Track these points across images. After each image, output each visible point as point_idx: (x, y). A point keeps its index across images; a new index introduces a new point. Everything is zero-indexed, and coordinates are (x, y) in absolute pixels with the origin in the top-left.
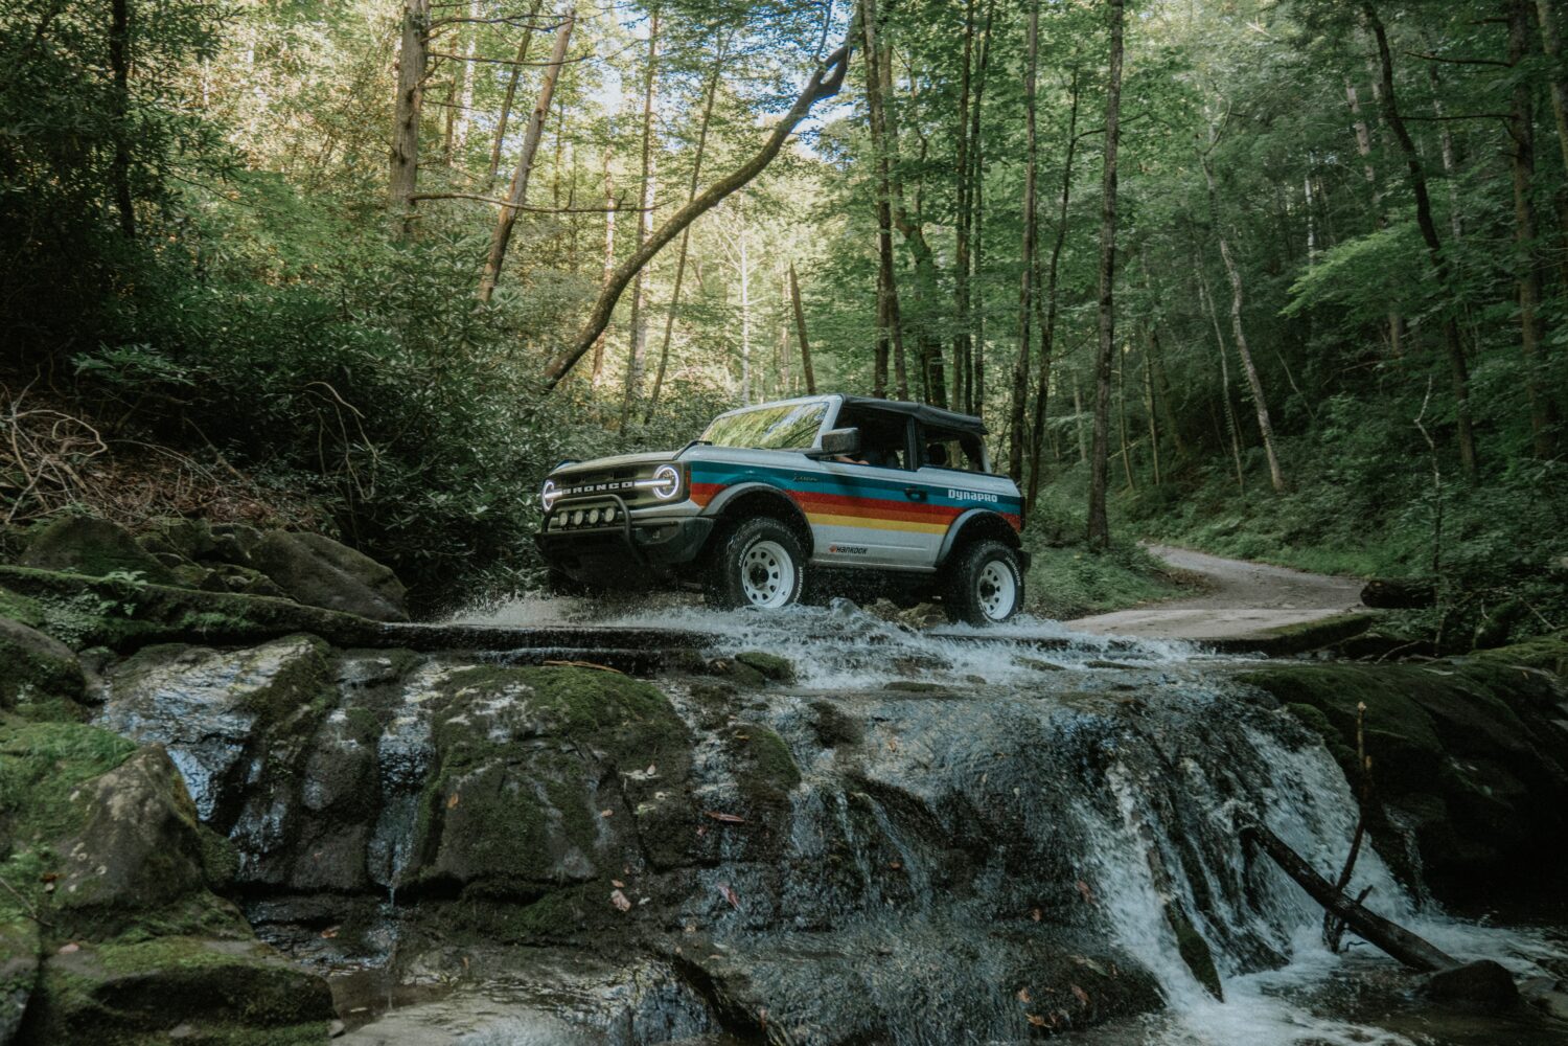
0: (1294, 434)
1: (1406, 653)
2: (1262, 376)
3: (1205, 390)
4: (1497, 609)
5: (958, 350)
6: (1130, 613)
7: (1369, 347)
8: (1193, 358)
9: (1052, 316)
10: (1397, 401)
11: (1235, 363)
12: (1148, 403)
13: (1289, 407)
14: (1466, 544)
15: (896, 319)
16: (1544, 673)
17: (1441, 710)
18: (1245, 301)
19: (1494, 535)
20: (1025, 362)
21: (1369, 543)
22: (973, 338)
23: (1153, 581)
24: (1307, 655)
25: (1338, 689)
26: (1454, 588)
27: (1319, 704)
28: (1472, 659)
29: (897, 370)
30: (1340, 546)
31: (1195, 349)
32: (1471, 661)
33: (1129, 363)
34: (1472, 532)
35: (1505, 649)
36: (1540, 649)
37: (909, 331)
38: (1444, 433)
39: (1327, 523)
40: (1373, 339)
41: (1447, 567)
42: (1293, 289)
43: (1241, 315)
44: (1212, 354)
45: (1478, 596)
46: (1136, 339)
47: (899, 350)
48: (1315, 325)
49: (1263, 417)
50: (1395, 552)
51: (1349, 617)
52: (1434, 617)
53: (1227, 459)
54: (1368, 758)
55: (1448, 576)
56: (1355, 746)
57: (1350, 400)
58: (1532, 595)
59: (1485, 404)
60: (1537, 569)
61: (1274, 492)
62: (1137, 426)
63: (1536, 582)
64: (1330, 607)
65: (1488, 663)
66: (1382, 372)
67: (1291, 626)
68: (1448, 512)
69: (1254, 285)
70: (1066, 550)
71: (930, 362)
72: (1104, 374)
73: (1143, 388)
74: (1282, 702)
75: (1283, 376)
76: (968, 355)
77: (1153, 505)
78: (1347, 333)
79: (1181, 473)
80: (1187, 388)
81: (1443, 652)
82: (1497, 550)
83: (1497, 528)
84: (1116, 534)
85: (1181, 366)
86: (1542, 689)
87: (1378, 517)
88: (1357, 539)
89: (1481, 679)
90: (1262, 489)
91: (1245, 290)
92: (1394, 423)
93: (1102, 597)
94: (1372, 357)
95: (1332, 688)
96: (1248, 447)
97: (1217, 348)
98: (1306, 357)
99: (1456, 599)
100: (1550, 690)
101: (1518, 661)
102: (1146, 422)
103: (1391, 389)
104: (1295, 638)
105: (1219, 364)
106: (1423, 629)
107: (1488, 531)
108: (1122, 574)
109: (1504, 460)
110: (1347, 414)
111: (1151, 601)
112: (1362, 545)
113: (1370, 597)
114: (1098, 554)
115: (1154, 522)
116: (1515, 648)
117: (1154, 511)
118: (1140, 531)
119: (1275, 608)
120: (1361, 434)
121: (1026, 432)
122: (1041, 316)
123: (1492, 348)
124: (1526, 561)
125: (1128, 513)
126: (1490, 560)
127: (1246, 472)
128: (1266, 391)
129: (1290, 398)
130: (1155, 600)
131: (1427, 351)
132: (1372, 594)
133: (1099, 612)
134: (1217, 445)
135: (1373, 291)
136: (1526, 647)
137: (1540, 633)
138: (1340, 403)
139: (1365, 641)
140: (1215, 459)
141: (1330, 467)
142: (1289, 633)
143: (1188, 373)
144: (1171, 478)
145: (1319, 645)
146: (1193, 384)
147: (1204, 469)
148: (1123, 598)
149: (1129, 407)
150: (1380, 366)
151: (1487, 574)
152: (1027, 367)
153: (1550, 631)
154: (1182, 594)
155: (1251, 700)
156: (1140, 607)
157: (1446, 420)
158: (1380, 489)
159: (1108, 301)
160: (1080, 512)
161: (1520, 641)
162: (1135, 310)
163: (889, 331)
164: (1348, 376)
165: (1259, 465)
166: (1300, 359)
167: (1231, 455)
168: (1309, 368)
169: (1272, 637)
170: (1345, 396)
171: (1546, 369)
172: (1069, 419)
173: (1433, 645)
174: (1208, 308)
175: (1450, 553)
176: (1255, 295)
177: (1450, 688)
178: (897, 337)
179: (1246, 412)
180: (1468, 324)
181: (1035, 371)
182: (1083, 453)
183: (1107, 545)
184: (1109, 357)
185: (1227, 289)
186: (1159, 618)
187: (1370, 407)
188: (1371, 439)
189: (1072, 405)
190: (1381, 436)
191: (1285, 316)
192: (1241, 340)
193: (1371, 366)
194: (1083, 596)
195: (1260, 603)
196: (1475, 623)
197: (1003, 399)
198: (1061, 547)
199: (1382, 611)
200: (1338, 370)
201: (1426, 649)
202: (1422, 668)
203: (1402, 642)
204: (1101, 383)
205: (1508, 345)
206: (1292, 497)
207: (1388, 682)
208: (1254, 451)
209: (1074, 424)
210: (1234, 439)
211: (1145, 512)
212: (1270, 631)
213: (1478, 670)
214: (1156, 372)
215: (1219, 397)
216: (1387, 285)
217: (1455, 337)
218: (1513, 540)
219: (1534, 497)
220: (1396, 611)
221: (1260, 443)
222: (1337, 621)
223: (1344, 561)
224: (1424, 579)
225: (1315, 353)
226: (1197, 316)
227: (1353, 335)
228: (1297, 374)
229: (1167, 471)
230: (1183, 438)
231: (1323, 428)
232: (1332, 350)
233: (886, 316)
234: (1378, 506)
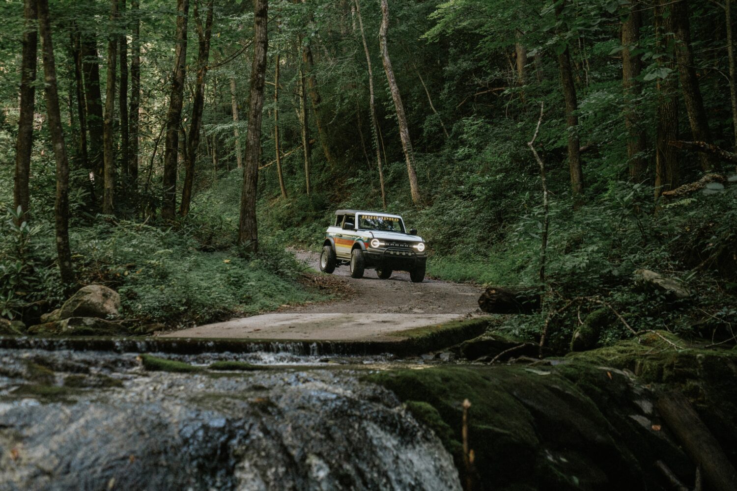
0: (430, 151)
1: (516, 354)
2: (405, 97)
3: (353, 106)
4: (592, 315)
5: (112, 48)
6: (274, 316)
7: (498, 74)
8: (343, 74)
9: (209, 23)
10: (519, 125)
11: (380, 82)
12: (301, 115)
13: (427, 126)
14: (568, 257)
15: (46, 12)
16: (625, 373)
17: (538, 407)
18: (391, 24)
19: (590, 249)
20: (182, 67)
21: (492, 254)
22: (130, 39)
23: (298, 285)
24: (431, 356)
25: (451, 388)
26: (557, 296)
27: (434, 402)
28: (568, 360)
29: (45, 65)
30: (467, 256)
31: (347, 66)
32: (567, 362)
33: (284, 76)
34: (574, 245)
35: (595, 351)
36: (622, 352)
37: (61, 26)
38: (555, 157)
39: (456, 234)
40: (503, 68)
41: (552, 277)
42: (434, 15)
43: (388, 37)
44: (361, 73)
45: (575, 304)
46: (292, 53)
47: (48, 45)
48: (452, 51)
49: (404, 135)
50: (514, 263)
51: (469, 322)
52: (540, 322)
53: (371, 172)
54: (472, 452)
55: (553, 285)
56: (461, 441)
57: (480, 122)
58: (619, 304)
59: (591, 131)
60: (622, 281)
61: (412, 205)
62: (290, 137)
63: (623, 292)
64: (453, 311)
65: (579, 364)
66: (508, 97)
67: (418, 330)
68: (553, 227)
69: (401, 8)
70: (217, 254)
71: (84, 60)
72: (258, 85)
73: (297, 100)
74: (402, 400)
75: (422, 97)
76: (124, 55)
77: (303, 213)
78: (480, 59)
79: (330, 184)
80: (337, 104)
81: (547, 353)
82: (592, 264)
83: (593, 243)
84: (267, 240)
85: (332, 81)
86: (622, 387)
87: (501, 230)
88: (483, 250)
89: (573, 379)
90: (402, 201)
91: (392, 13)
92: (516, 146)
93: (248, 300)
94: (501, 83)
95: (445, 386)
96: (390, 162)
97: (365, 67)
98: (443, 80)
99: (558, 306)
100: (629, 389)
101: (605, 362)
102: (299, 134)
103: (515, 113)
104: (420, 340)
105: (367, 82)
106: (529, 333)
107: (588, 245)
108: (269, 278)
109: (605, 182)
110: (477, 135)
111: (293, 306)
112: (486, 256)
113: (488, 303)
114: (248, 258)
115: (303, 229)
116: (604, 351)
117: (304, 219)
118: (290, 237)
119: (406, 312)
120: (488, 153)
121: (181, 138)
122: (199, 22)
123: (599, 81)
124: (616, 273)
125: (280, 220)
126: (587, 273)
127: (389, 185)
128: (408, 109)
129: (428, 118)
130: (298, 304)
131: (545, 81)
132: (487, 300)
133: (245, 314)
134: (363, 159)
135: (503, 22)
136: (612, 350)
137: (624, 337)
138: (471, 125)
139: (481, 343)
140: (360, 172)
141: (461, 183)
142: (415, 335)
143: (337, 89)
144: (320, 188)
145: (442, 347)
146: (343, 100)
147: (350, 180)
148: (268, 301)
149: (283, 117)
150: (506, 92)
151: (584, 284)
152: (184, 72)
153: (632, 335)
154: (324, 298)
155: (374, 399)
156: (284, 310)
157: (559, 144)
158: (503, 205)
159: (263, 13)
160: (232, 218)
161: (608, 345)
162: (291, 24)
163: (38, 23)
164: (479, 99)
165: (399, 178)
166: (438, 82)
167: (375, 169)
168: (446, 91)
169: (400, 339)
170: (477, 118)
171: (640, 102)
172: (226, 126)
173: (537, 347)
174: (359, 27)
175: (555, 265)
176: (401, 19)
177: (547, 387)
178: (46, 31)
179: (389, 127)
180: (581, 58)
181: (191, 77)
182: (239, 161)
183: (256, 250)
184: (262, 68)
185: (376, 11)
186: (300, 321)
187: (497, 130)
188: (496, 159)
189: (230, 113)
190: (505, 156)
191: (427, 39)
192: (387, 61)
193: (499, 92)
194: (229, 298)
195: (395, 308)
196: (573, 329)
197: (160, 103)
198: (212, 251)
199: (497, 316)
200: (470, 94)
201: (531, 351)
202: (526, 369)
203: (512, 345)
204: (255, 94)
205: (611, 78)
206: (428, 210)
207: (495, 381)
208: (395, 165)
209: (231, 131)
210: (378, 153)
211: (295, 220)
212: (399, 333)
213: (571, 371)
214: (309, 85)
215: (366, 112)
216: (514, 17)
217: (569, 69)
218: (606, 255)
219: (624, 216)
220: (508, 316)
221: (401, 158)
222: (458, 325)
223: (471, 269)
224: (532, 287)
225: (451, 77)
226: (348, 33)
227: (485, 62)
228: (435, 95)
229: (317, 181)
230: (332, 150)
231: (455, 147)
232: (466, 75)
233: (34, 8)
234: (501, 221)
